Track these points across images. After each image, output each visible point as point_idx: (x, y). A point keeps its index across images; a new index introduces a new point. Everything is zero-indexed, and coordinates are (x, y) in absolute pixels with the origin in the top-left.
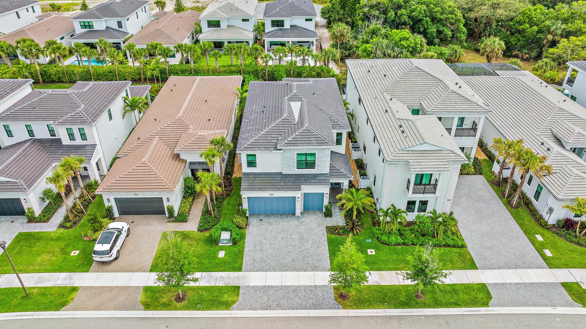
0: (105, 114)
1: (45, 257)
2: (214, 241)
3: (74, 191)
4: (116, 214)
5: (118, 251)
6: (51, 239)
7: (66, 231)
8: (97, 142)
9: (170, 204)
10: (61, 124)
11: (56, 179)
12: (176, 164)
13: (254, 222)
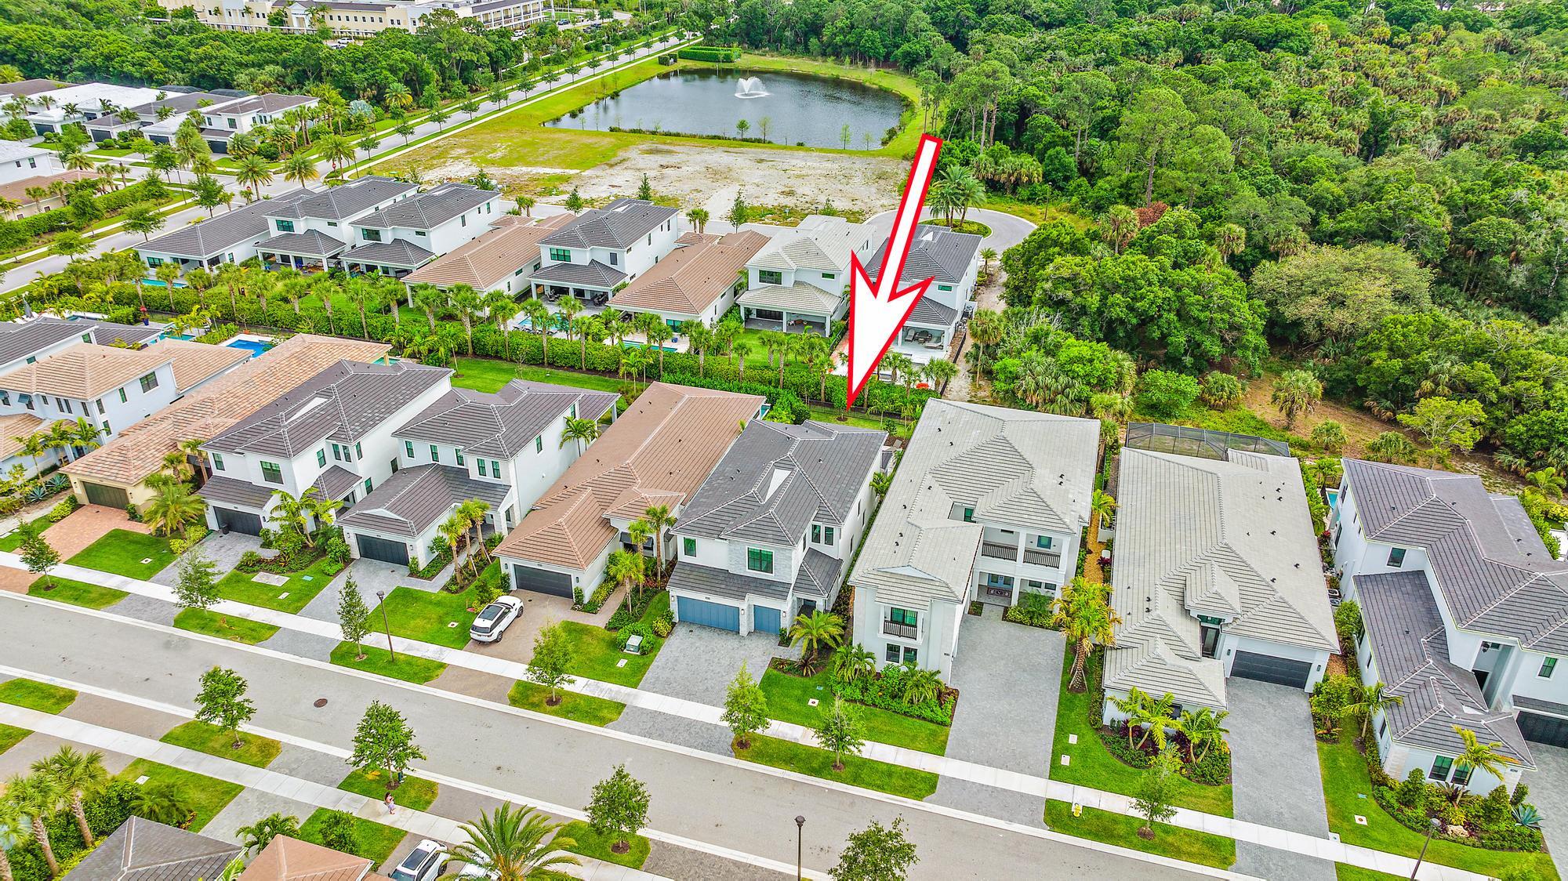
0: (533, 443)
1: (419, 622)
2: (618, 646)
3: (468, 546)
4: (513, 586)
5: (501, 633)
6: (431, 603)
7: (450, 595)
8: (513, 483)
9: (579, 585)
10: (471, 452)
11: (450, 528)
12: (602, 532)
13: (681, 631)
